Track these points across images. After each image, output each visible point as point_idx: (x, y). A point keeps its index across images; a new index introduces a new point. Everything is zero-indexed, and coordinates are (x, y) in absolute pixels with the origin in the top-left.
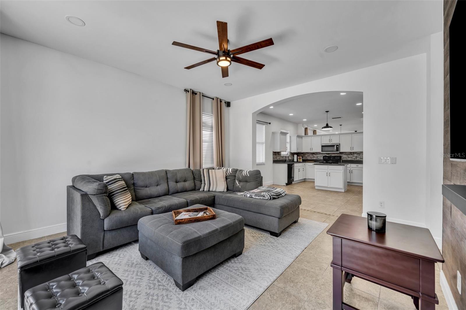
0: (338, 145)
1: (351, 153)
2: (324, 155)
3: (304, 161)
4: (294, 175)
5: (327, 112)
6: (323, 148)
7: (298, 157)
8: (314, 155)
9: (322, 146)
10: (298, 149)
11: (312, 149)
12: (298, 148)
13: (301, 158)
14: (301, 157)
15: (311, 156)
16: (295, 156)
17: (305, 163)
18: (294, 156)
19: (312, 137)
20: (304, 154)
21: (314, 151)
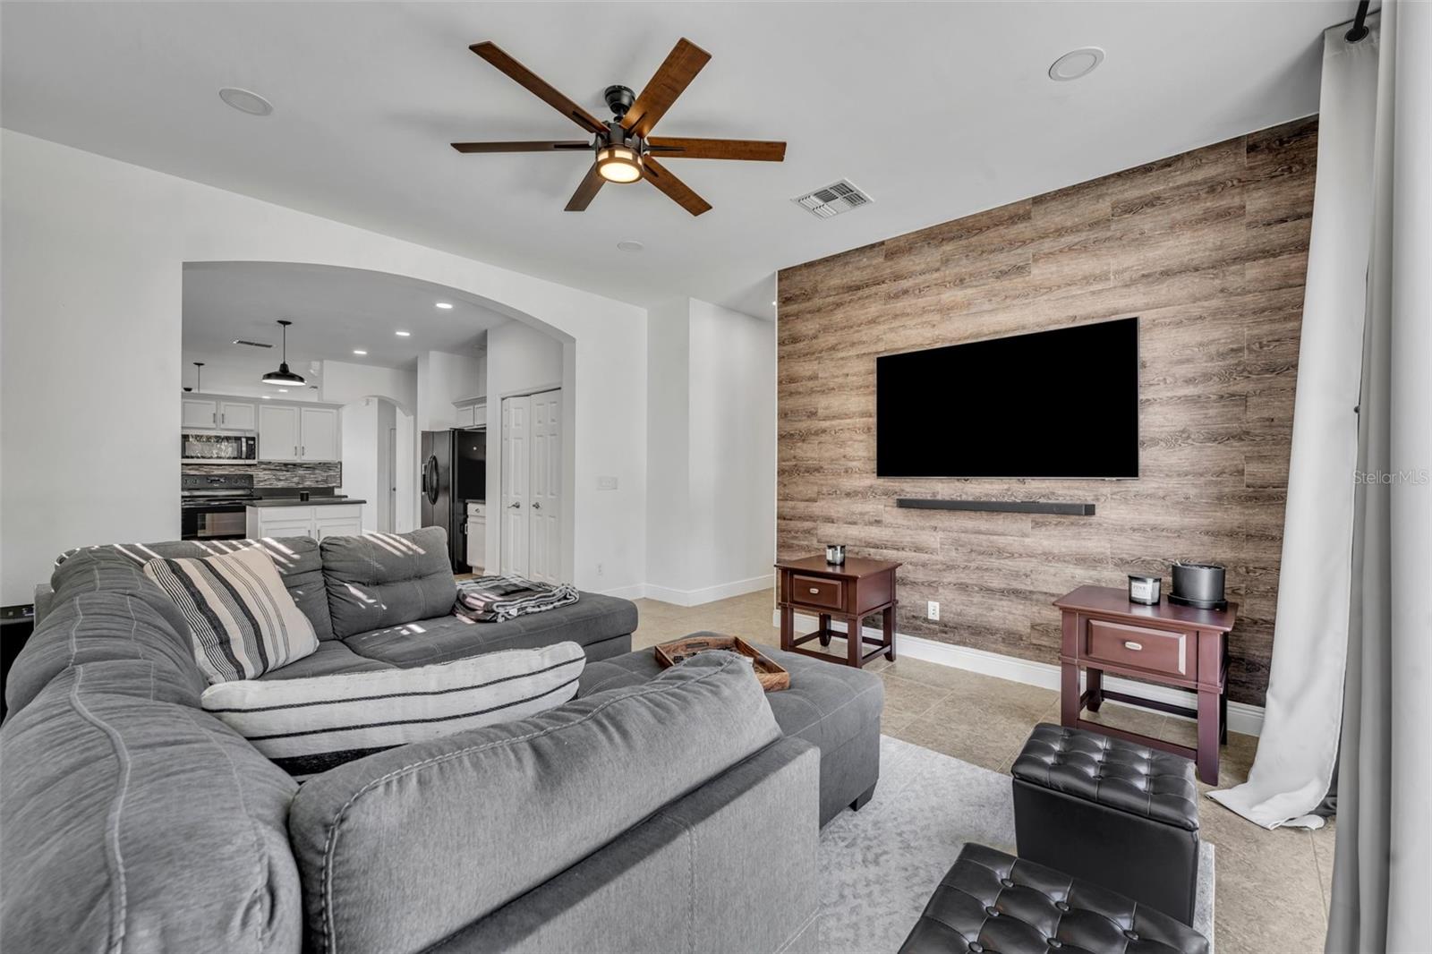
0: (253, 439)
5: (285, 323)
6: (192, 444)
9: (186, 437)
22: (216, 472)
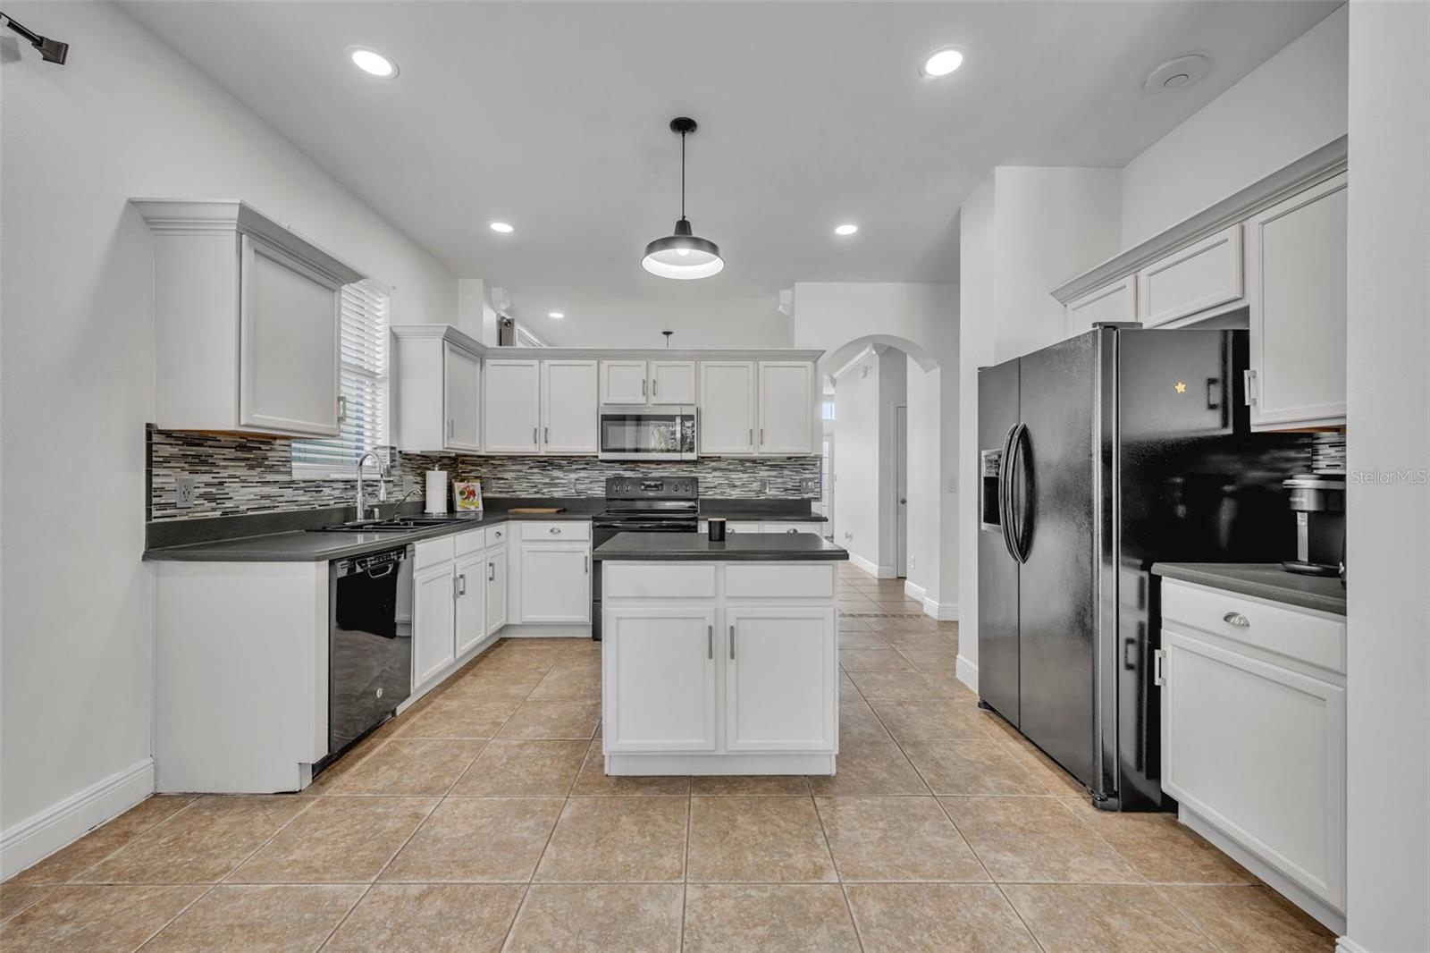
0: (690, 418)
1: (742, 461)
2: (610, 473)
3: (498, 509)
4: (410, 608)
6: (613, 429)
7: (458, 486)
8: (556, 473)
9: (606, 419)
10: (450, 428)
11: (541, 434)
12: (452, 425)
13: (478, 491)
14: (476, 485)
15: (537, 477)
16: (437, 480)
17: (501, 527)
18: (423, 476)
19: (547, 362)
20: (494, 465)
21: (556, 447)
22: (655, 474)
